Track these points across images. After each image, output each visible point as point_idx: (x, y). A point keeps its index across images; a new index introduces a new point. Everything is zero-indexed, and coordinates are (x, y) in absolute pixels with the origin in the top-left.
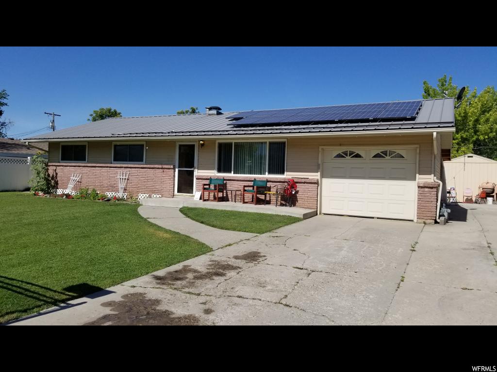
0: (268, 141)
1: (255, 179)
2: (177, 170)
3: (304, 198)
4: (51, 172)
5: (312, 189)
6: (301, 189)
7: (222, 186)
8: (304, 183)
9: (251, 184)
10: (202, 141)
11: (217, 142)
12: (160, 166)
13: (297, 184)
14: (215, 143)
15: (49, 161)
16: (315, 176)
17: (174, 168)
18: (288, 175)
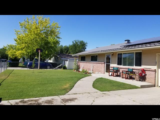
0: (135, 52)
1: (129, 68)
2: (105, 64)
3: (149, 78)
4: (79, 64)
5: (152, 74)
6: (148, 74)
7: (117, 71)
8: (149, 71)
9: (127, 70)
10: (112, 53)
11: (117, 53)
12: (101, 63)
13: (146, 71)
14: (116, 54)
15: (79, 61)
16: (155, 67)
17: (105, 63)
18: (143, 67)
